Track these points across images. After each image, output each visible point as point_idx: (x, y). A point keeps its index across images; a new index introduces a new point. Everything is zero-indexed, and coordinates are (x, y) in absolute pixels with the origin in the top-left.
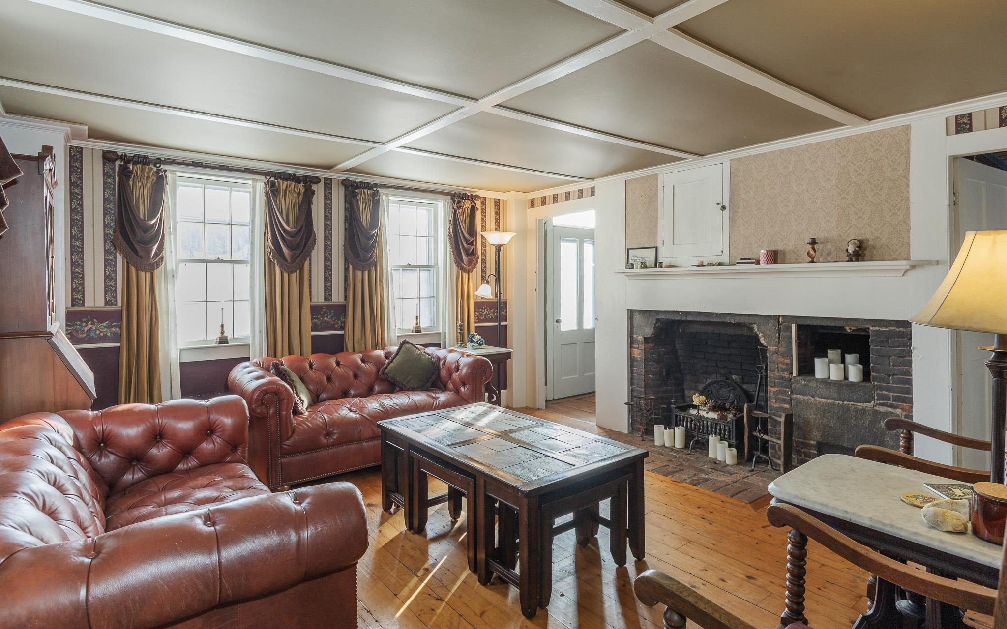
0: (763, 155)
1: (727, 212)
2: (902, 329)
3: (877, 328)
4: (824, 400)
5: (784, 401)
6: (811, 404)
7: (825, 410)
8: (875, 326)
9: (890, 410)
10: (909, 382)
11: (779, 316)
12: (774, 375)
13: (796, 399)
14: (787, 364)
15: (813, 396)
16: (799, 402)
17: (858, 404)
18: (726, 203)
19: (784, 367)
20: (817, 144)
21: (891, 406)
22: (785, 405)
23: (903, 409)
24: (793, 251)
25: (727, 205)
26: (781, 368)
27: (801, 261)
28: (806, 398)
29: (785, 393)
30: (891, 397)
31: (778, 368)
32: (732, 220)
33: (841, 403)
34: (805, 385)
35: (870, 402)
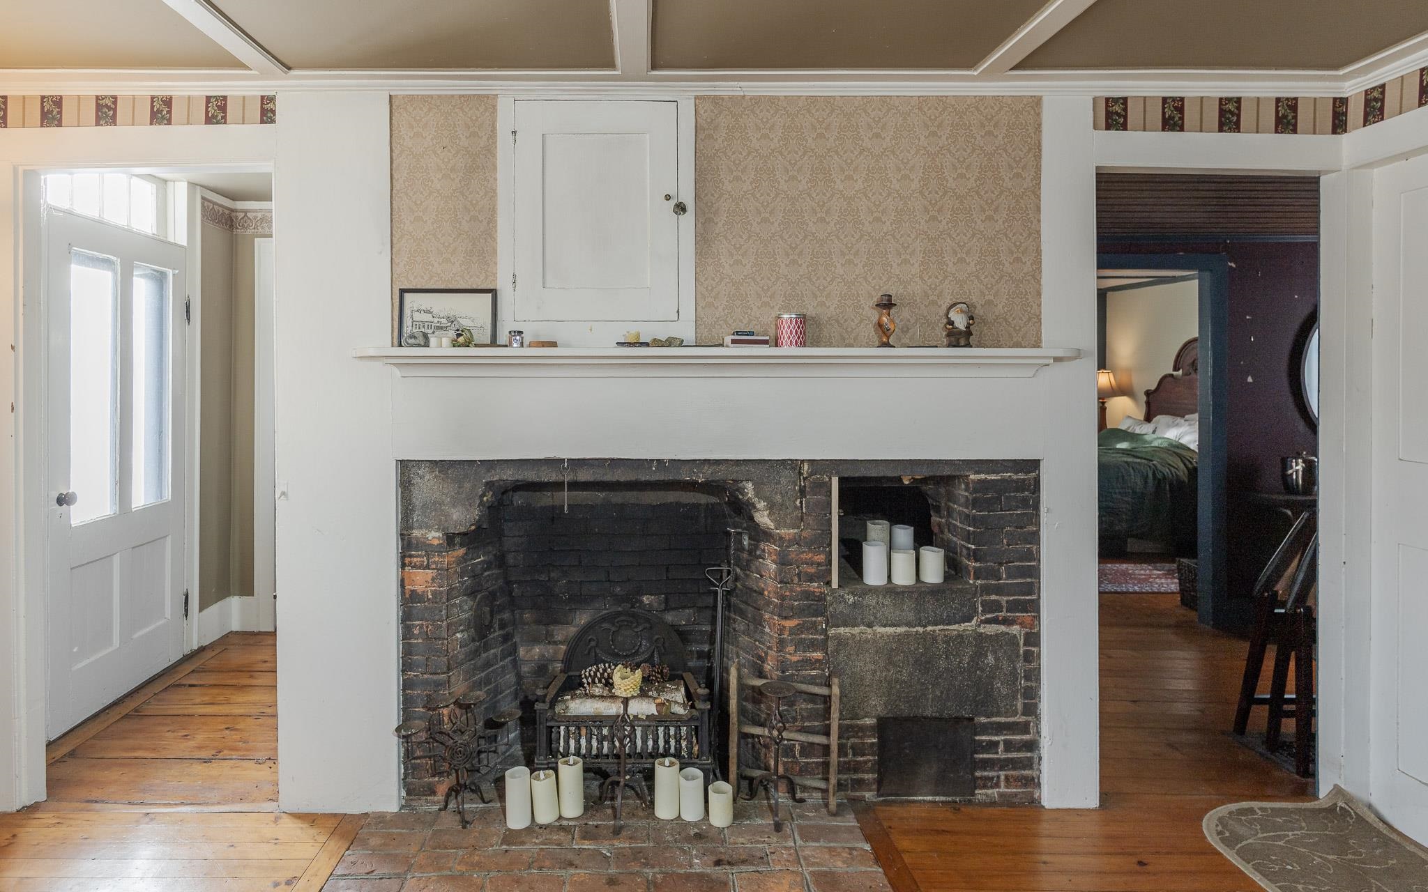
0: (772, 100)
1: (689, 219)
2: (1021, 476)
3: (983, 476)
4: (890, 630)
5: (813, 645)
6: (867, 641)
7: (891, 652)
8: (978, 473)
9: (1003, 628)
10: (1035, 572)
11: (803, 461)
12: (791, 591)
13: (838, 637)
14: (819, 564)
15: (870, 625)
16: (841, 642)
17: (950, 627)
18: (688, 199)
19: (812, 570)
20: (884, 99)
21: (1006, 622)
22: (815, 654)
23: (1022, 625)
24: (837, 321)
26: (806, 573)
27: (852, 341)
28: (856, 630)
29: (813, 627)
30: (1004, 604)
31: (799, 575)
32: (703, 240)
33: (921, 630)
34: (854, 604)
35: (969, 620)
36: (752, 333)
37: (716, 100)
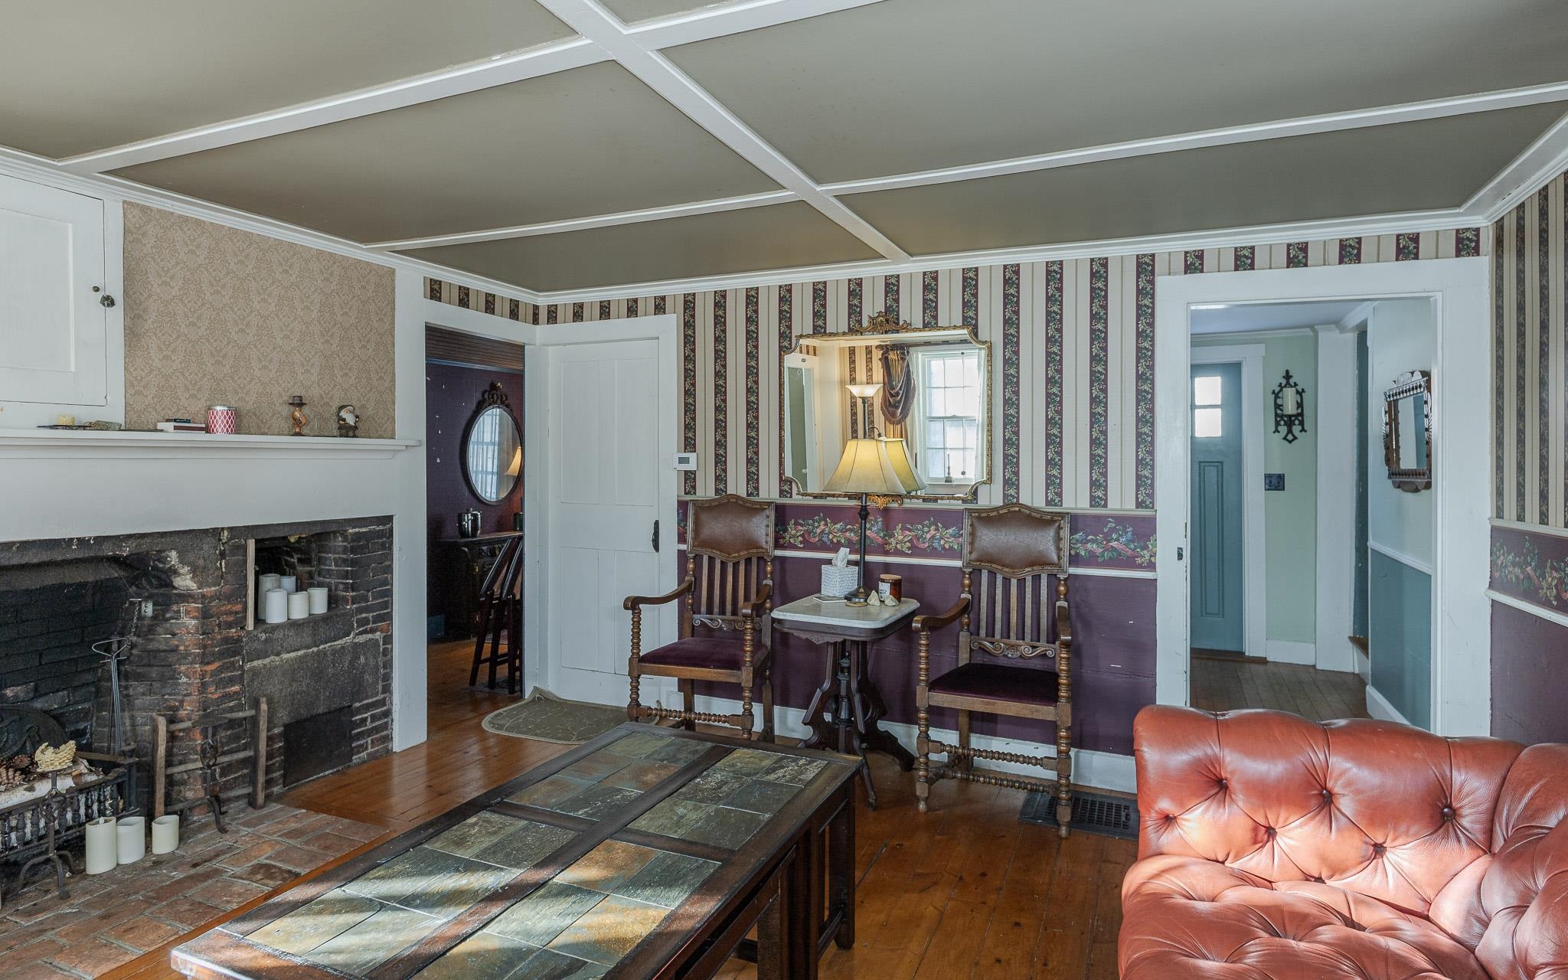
0: (198, 223)
1: (118, 311)
2: (381, 527)
3: (357, 530)
4: (293, 655)
5: (231, 681)
6: (276, 667)
7: (293, 671)
8: (354, 527)
9: (370, 636)
10: (389, 593)
11: (223, 529)
12: (212, 639)
13: (252, 669)
14: (237, 613)
15: (278, 654)
16: (255, 672)
17: (336, 643)
18: (117, 292)
19: (231, 619)
20: (291, 245)
21: (372, 631)
22: (233, 688)
23: (382, 631)
24: (255, 414)
25: (118, 296)
26: (226, 622)
28: (267, 661)
29: (232, 666)
30: (371, 618)
31: (219, 625)
32: (133, 335)
33: (315, 649)
34: (266, 640)
35: (348, 636)
36: (188, 421)
37: (144, 209)
